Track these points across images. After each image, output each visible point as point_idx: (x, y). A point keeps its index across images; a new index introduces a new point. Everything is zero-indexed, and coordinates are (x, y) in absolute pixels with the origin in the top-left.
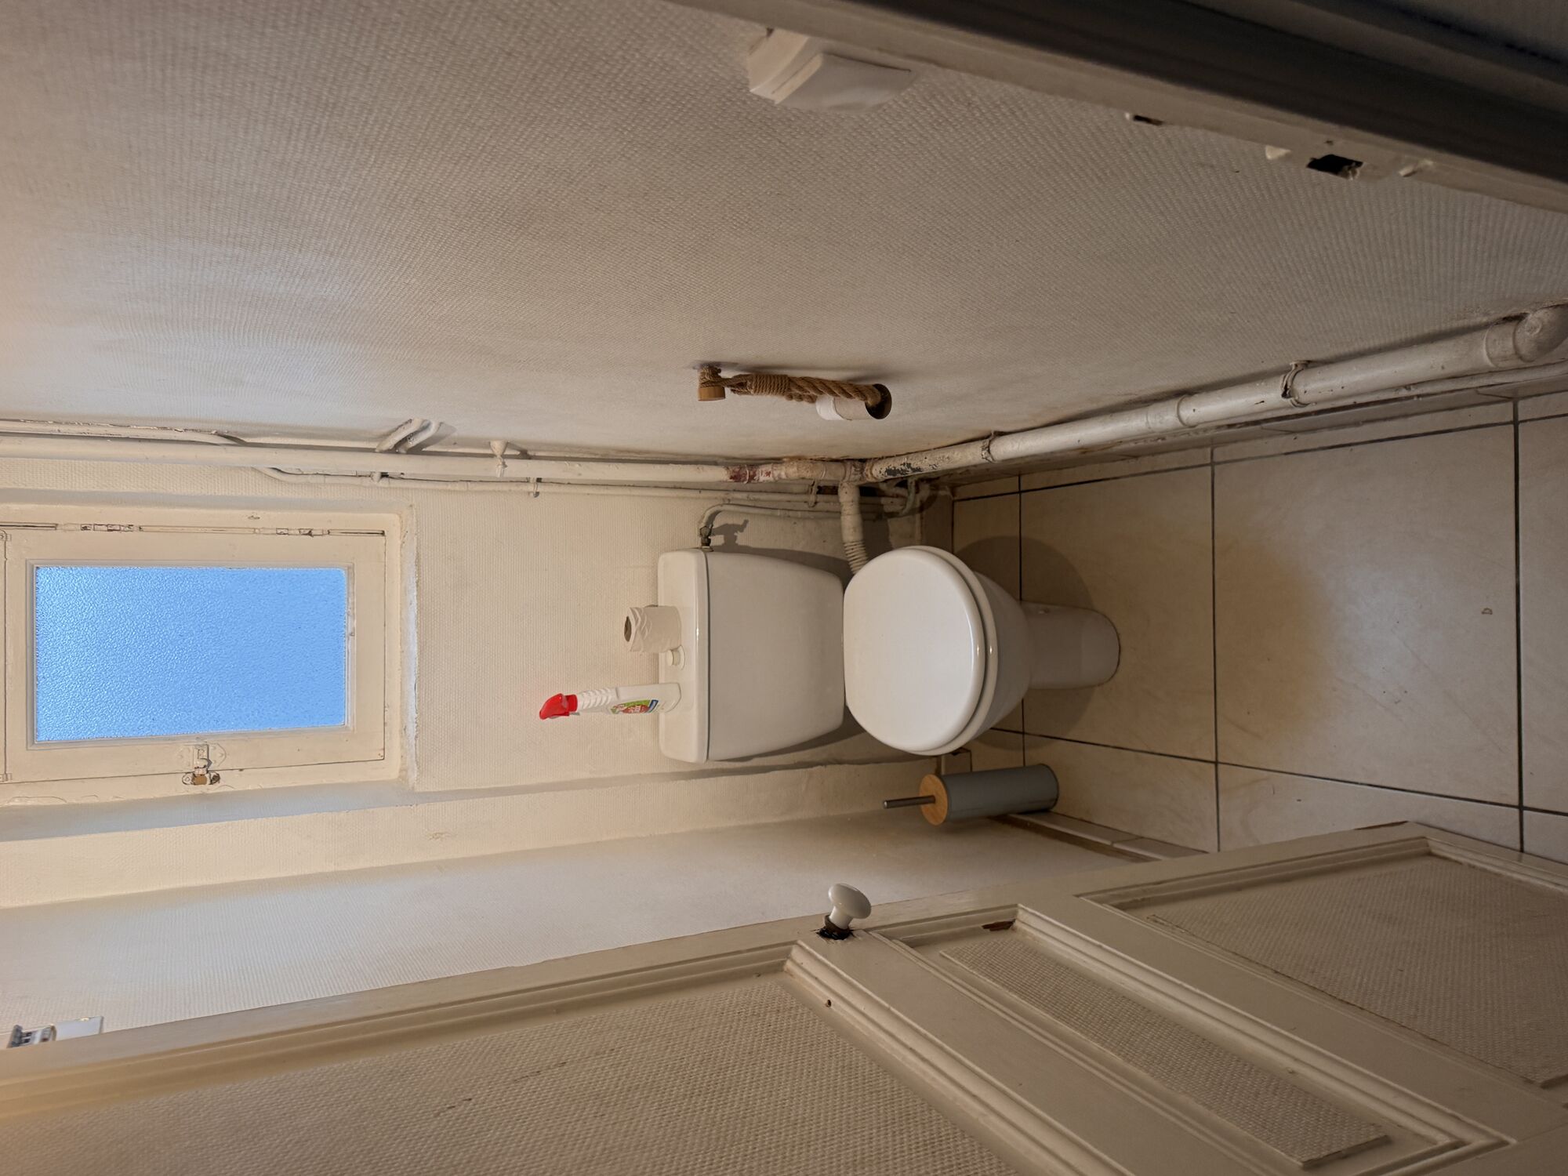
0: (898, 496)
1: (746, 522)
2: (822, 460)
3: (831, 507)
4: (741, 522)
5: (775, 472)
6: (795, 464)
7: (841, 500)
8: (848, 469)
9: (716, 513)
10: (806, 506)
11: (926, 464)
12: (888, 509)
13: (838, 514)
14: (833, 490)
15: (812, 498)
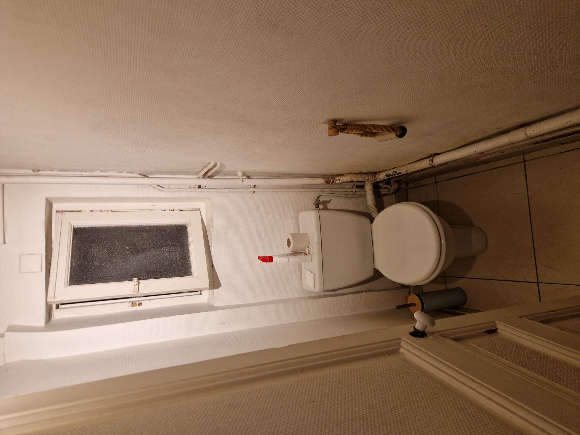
0: (386, 188)
1: (331, 199)
2: (360, 174)
3: (361, 193)
4: (329, 200)
5: (342, 179)
6: (350, 175)
7: (366, 189)
8: (370, 176)
9: (320, 196)
10: (352, 193)
11: (403, 171)
12: (383, 193)
13: (365, 196)
14: (362, 187)
15: (354, 190)
